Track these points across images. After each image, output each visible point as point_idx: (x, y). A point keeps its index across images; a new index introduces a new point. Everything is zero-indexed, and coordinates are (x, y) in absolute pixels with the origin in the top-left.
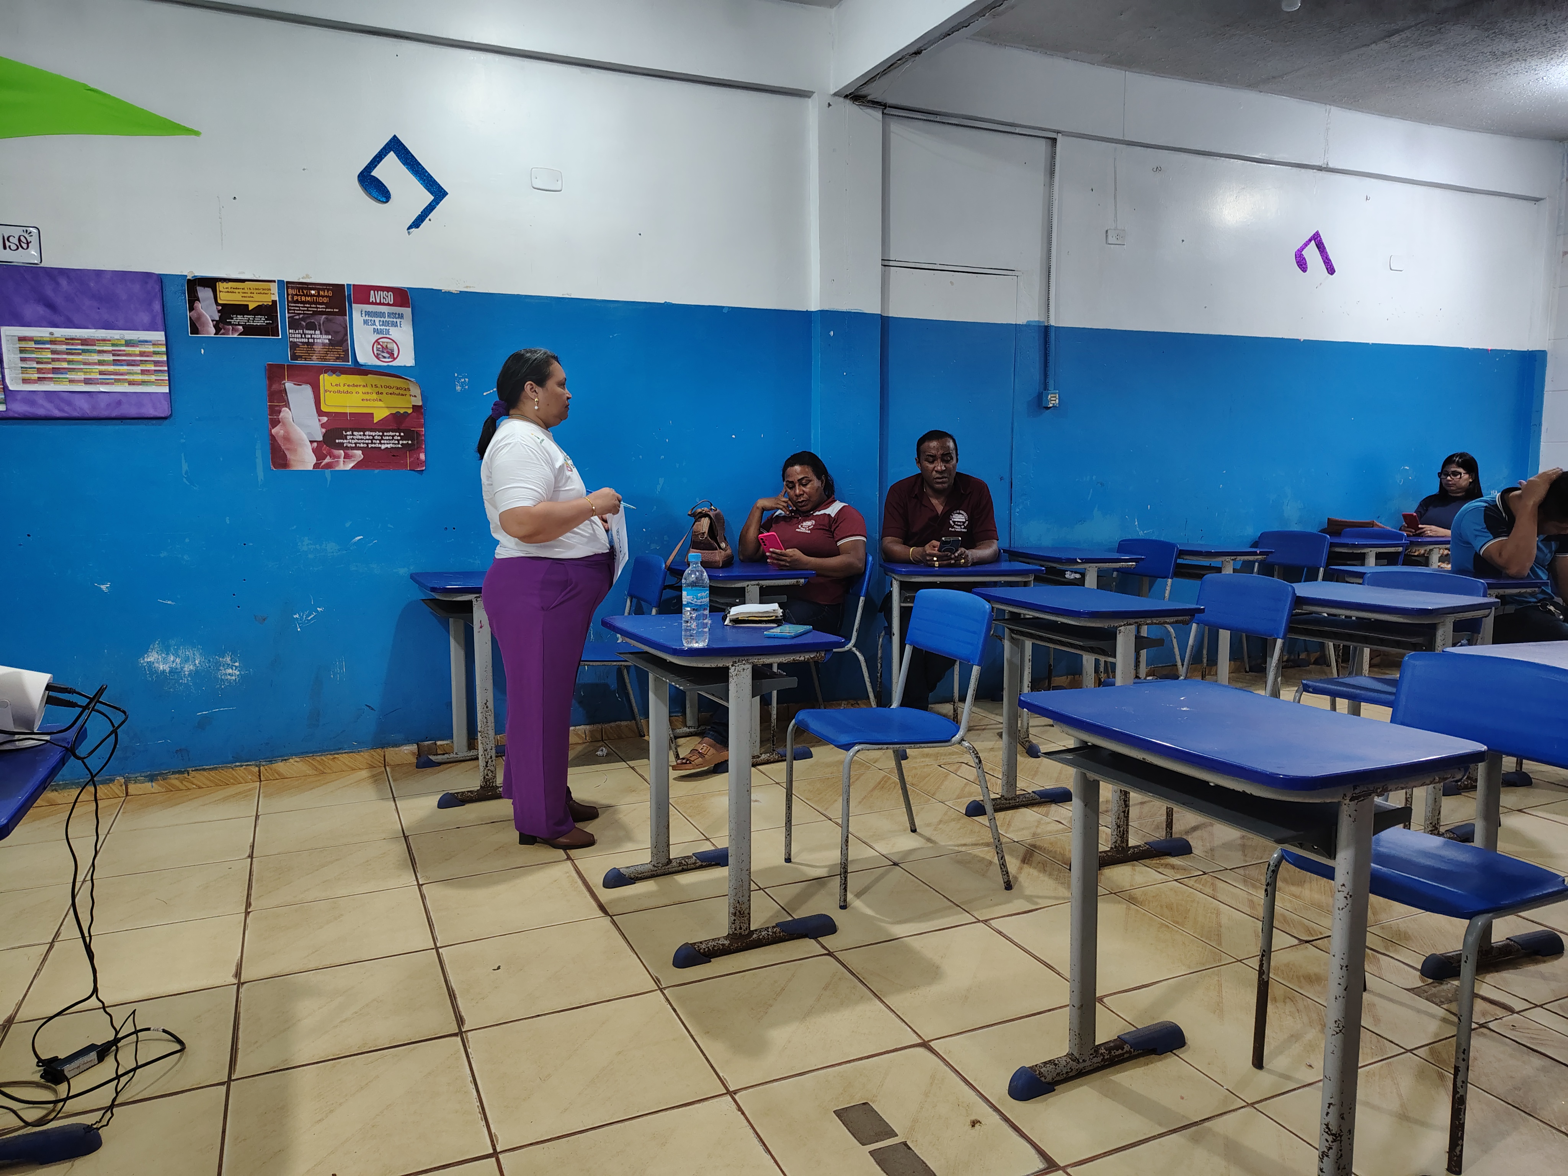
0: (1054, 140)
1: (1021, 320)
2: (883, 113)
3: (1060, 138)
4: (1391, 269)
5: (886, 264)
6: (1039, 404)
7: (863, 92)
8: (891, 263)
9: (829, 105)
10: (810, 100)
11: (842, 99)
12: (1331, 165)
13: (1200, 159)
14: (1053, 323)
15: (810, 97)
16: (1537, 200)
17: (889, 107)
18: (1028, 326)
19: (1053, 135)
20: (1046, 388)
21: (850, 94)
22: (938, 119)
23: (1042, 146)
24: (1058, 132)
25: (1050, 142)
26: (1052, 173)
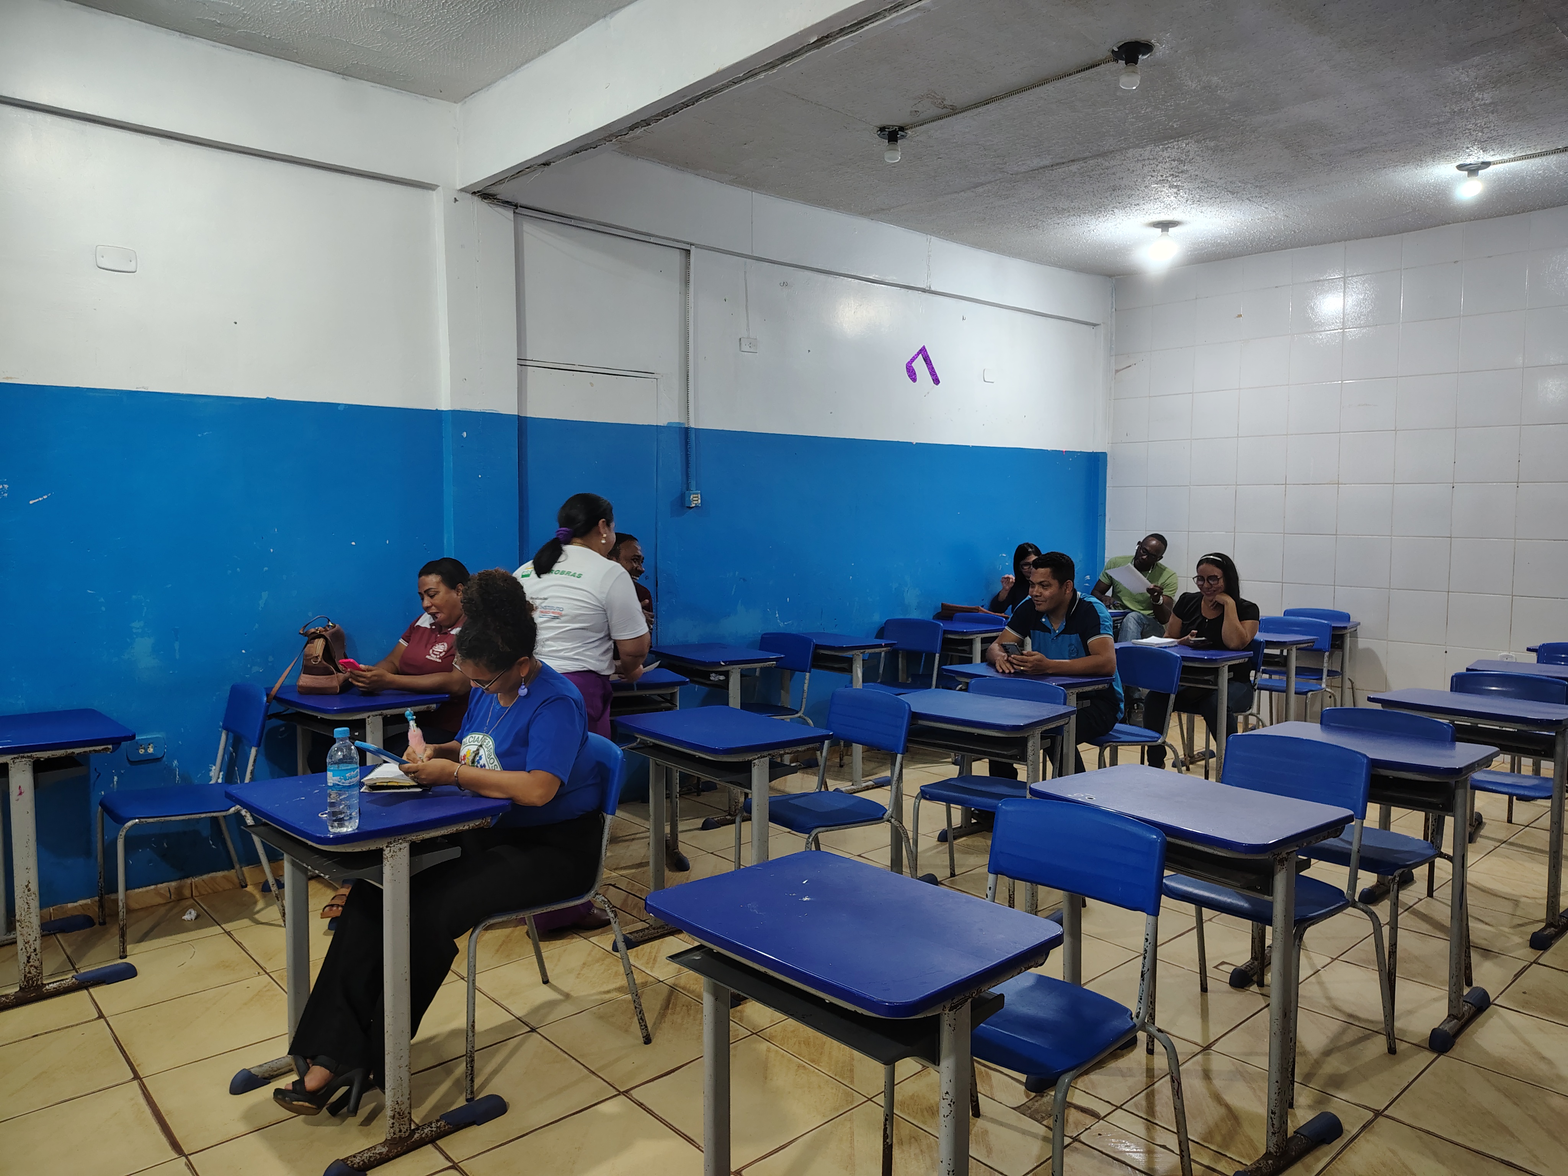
0: (688, 251)
1: (663, 422)
2: (514, 212)
3: (693, 250)
4: (985, 381)
5: (522, 362)
6: (682, 504)
7: (493, 190)
8: (528, 363)
9: (456, 200)
10: (434, 192)
11: (469, 196)
12: (933, 289)
13: (823, 277)
14: (692, 425)
15: (434, 190)
16: (1094, 325)
17: (520, 207)
18: (669, 428)
19: (687, 247)
20: (688, 489)
21: (479, 192)
22: (573, 222)
23: (676, 257)
24: (692, 244)
25: (684, 252)
26: (687, 282)
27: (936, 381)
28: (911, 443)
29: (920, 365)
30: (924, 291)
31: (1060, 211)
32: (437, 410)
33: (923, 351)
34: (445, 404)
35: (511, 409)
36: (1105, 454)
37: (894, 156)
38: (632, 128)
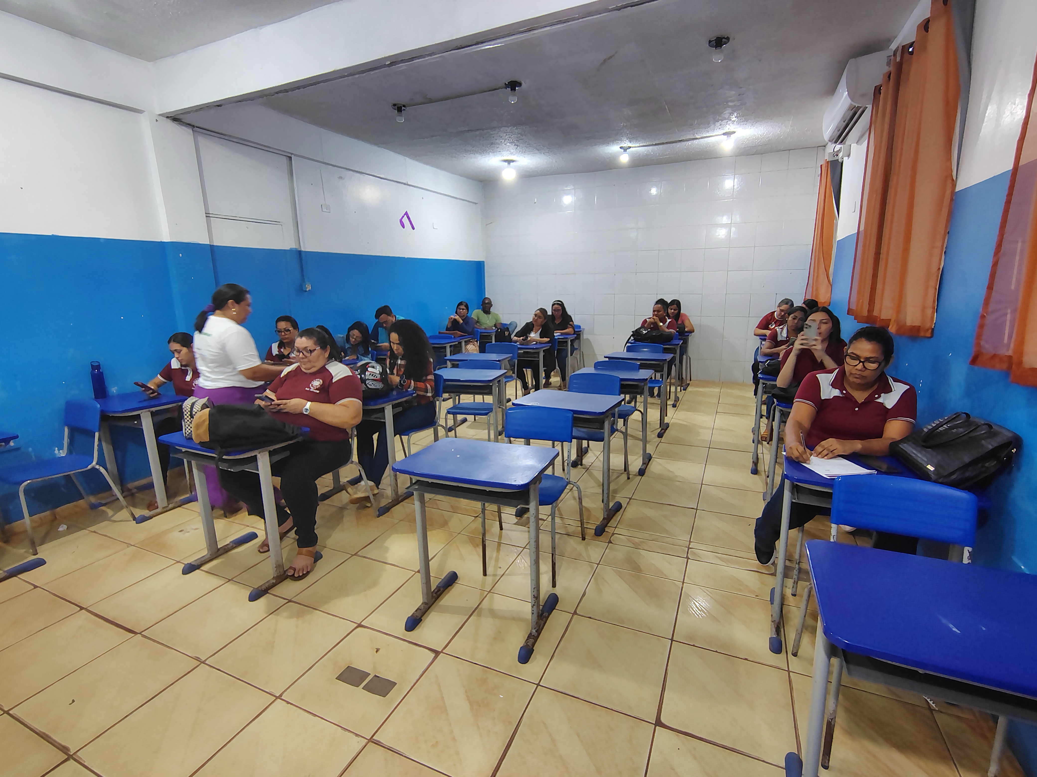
0: (290, 158)
1: (287, 248)
2: (193, 130)
3: (293, 156)
4: (434, 228)
5: (208, 215)
6: (301, 290)
7: (181, 117)
8: (211, 215)
9: (157, 120)
10: (141, 115)
11: (165, 119)
12: (409, 183)
13: (358, 175)
14: (303, 249)
15: (141, 113)
16: (476, 203)
17: (196, 127)
18: (291, 251)
19: (290, 155)
20: (303, 281)
21: (171, 117)
22: (226, 138)
23: (285, 160)
24: (292, 154)
25: (288, 158)
26: (292, 174)
27: (414, 229)
28: (405, 258)
29: (405, 220)
30: (405, 184)
31: (467, 151)
32: (161, 242)
33: (406, 213)
34: (166, 238)
35: (205, 241)
36: (483, 262)
37: (401, 120)
38: (277, 93)
